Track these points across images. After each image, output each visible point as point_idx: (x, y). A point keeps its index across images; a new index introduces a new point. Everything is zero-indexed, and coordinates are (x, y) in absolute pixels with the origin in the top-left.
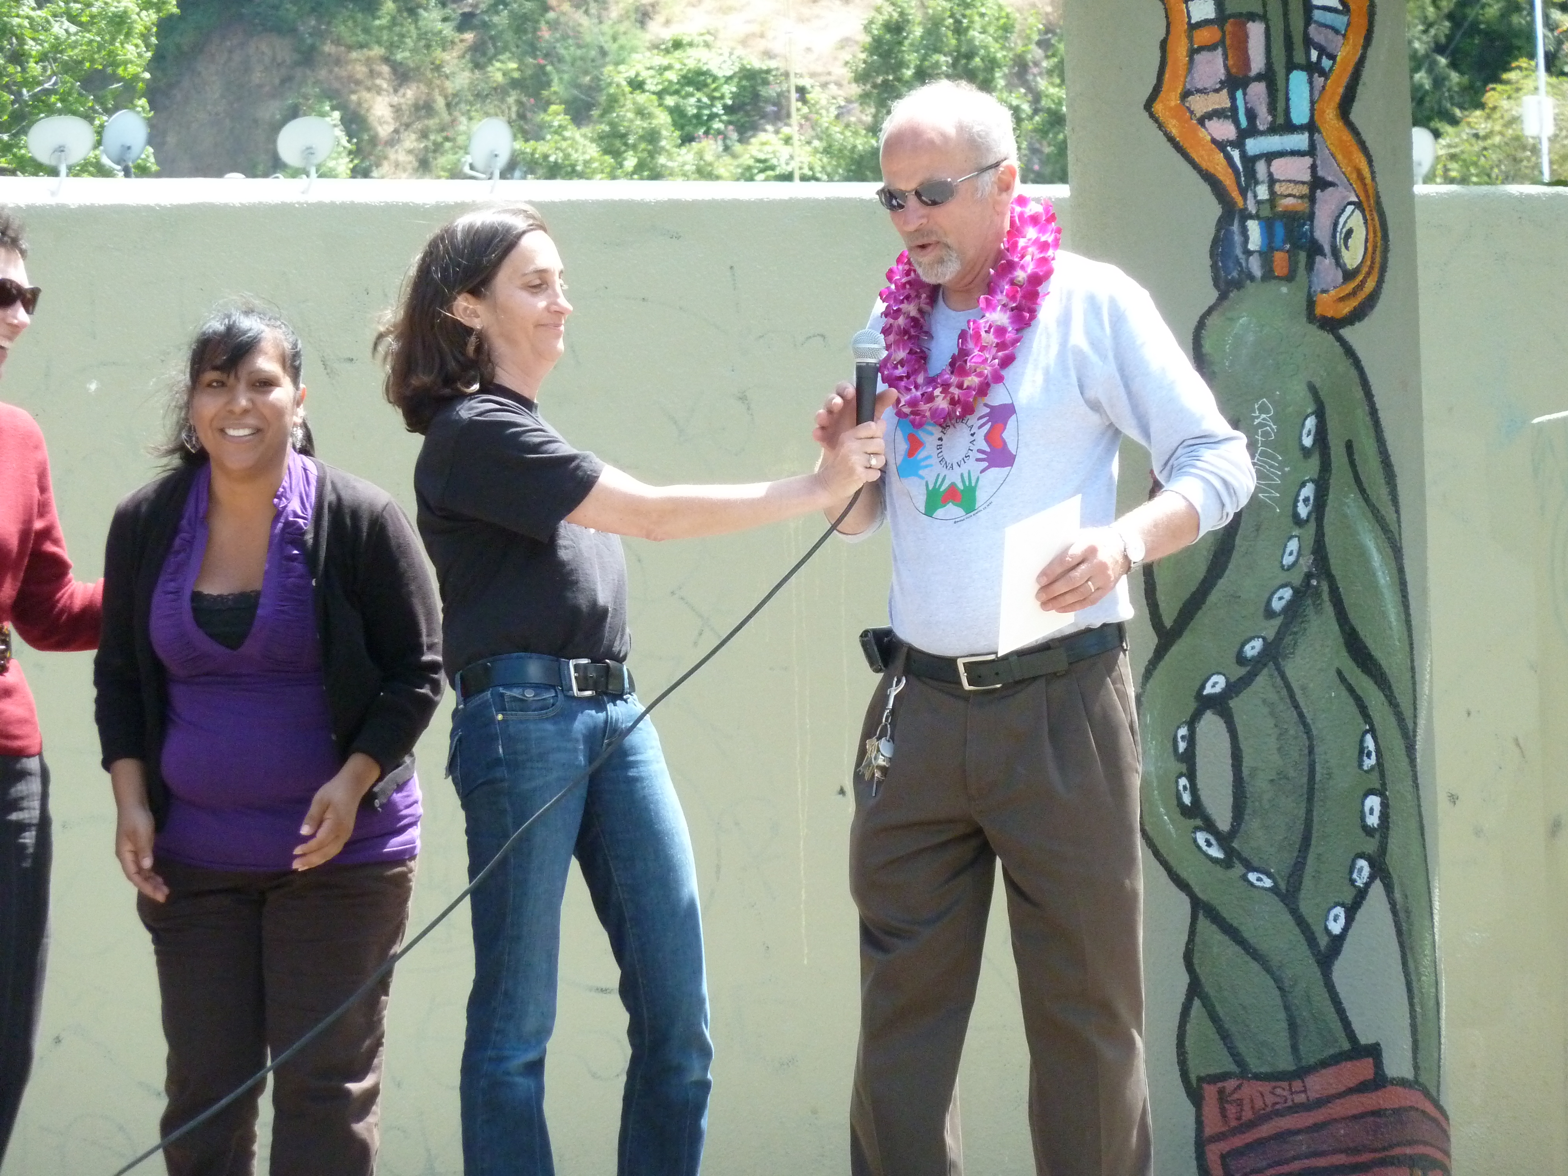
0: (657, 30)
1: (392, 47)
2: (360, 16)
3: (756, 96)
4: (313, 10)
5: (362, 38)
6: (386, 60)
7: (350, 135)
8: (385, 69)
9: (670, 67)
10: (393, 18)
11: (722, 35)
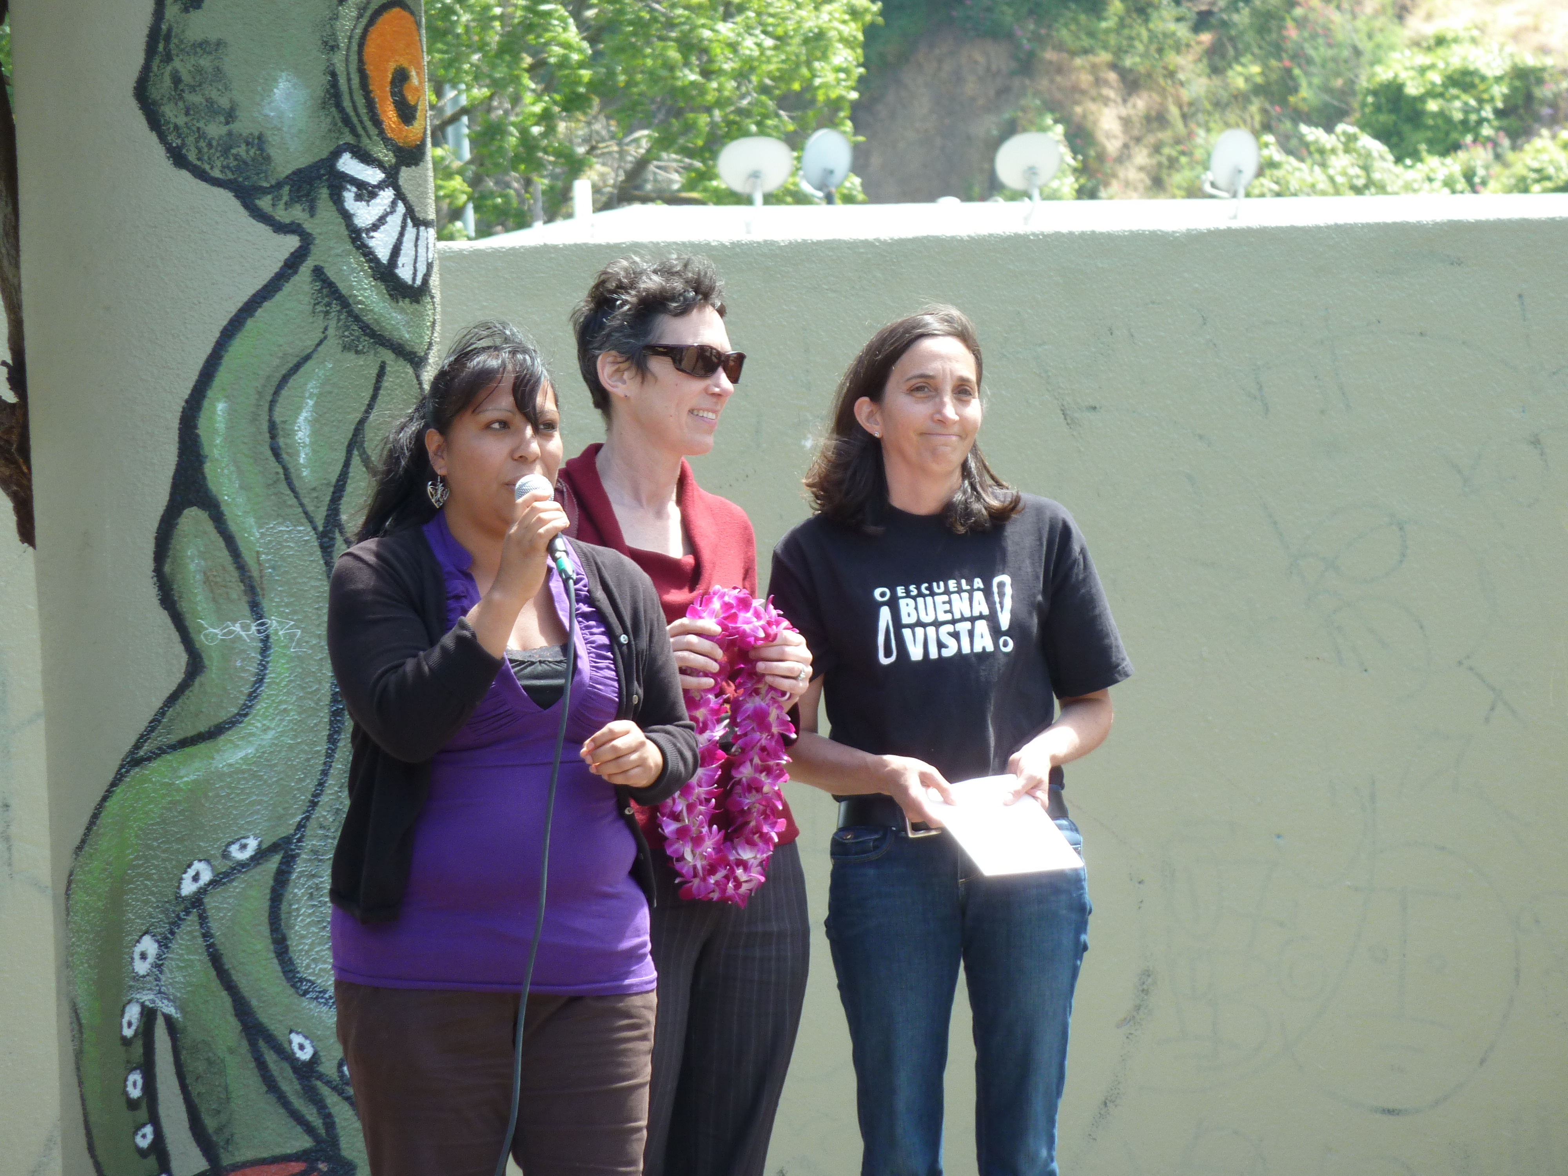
0: (1417, 25)
1: (1119, 52)
2: (1083, 18)
3: (1529, 98)
4: (1031, 12)
5: (1086, 42)
6: (1114, 66)
7: (1075, 151)
8: (1112, 76)
9: (1432, 67)
10: (1121, 19)
11: (1491, 30)
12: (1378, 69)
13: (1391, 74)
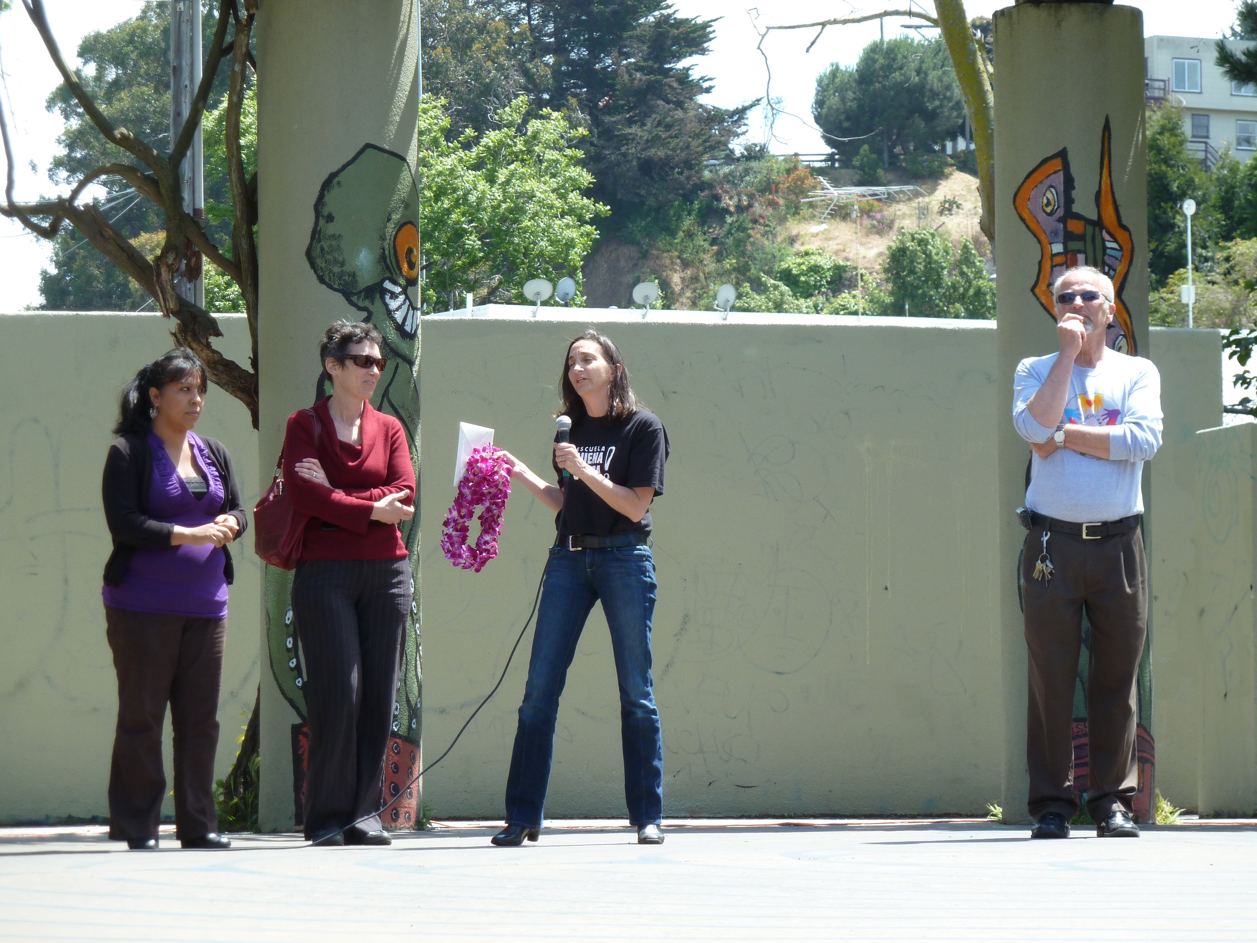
0: (798, 247)
1: (681, 252)
2: (668, 238)
3: (841, 277)
4: (647, 235)
5: (668, 247)
6: (679, 257)
7: (662, 290)
8: (678, 261)
9: (803, 263)
10: (682, 239)
11: (826, 250)
12: (782, 263)
13: (787, 265)
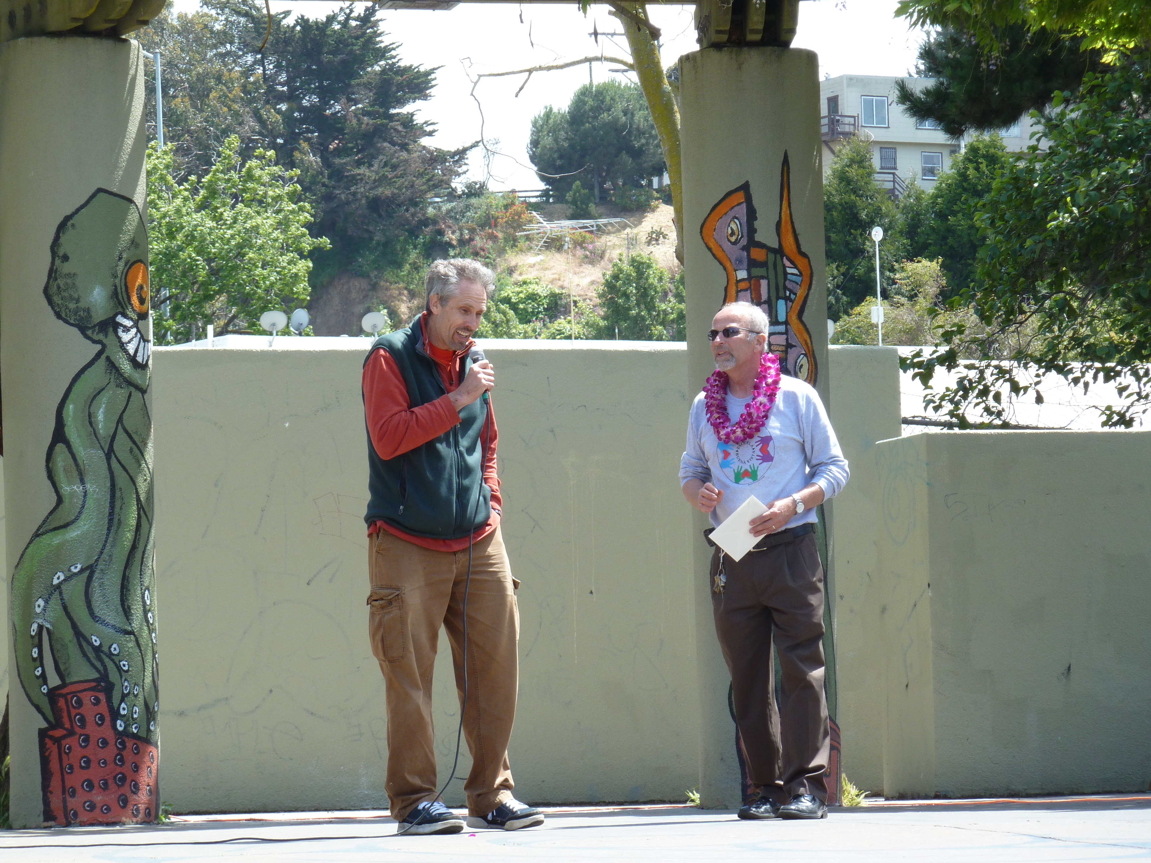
0: (516, 277)
1: (408, 283)
2: (395, 271)
3: (556, 304)
4: (376, 268)
5: (396, 279)
6: (406, 288)
7: (391, 319)
8: (406, 292)
9: (521, 292)
10: (409, 272)
11: (543, 279)
12: (502, 292)
13: (506, 294)
